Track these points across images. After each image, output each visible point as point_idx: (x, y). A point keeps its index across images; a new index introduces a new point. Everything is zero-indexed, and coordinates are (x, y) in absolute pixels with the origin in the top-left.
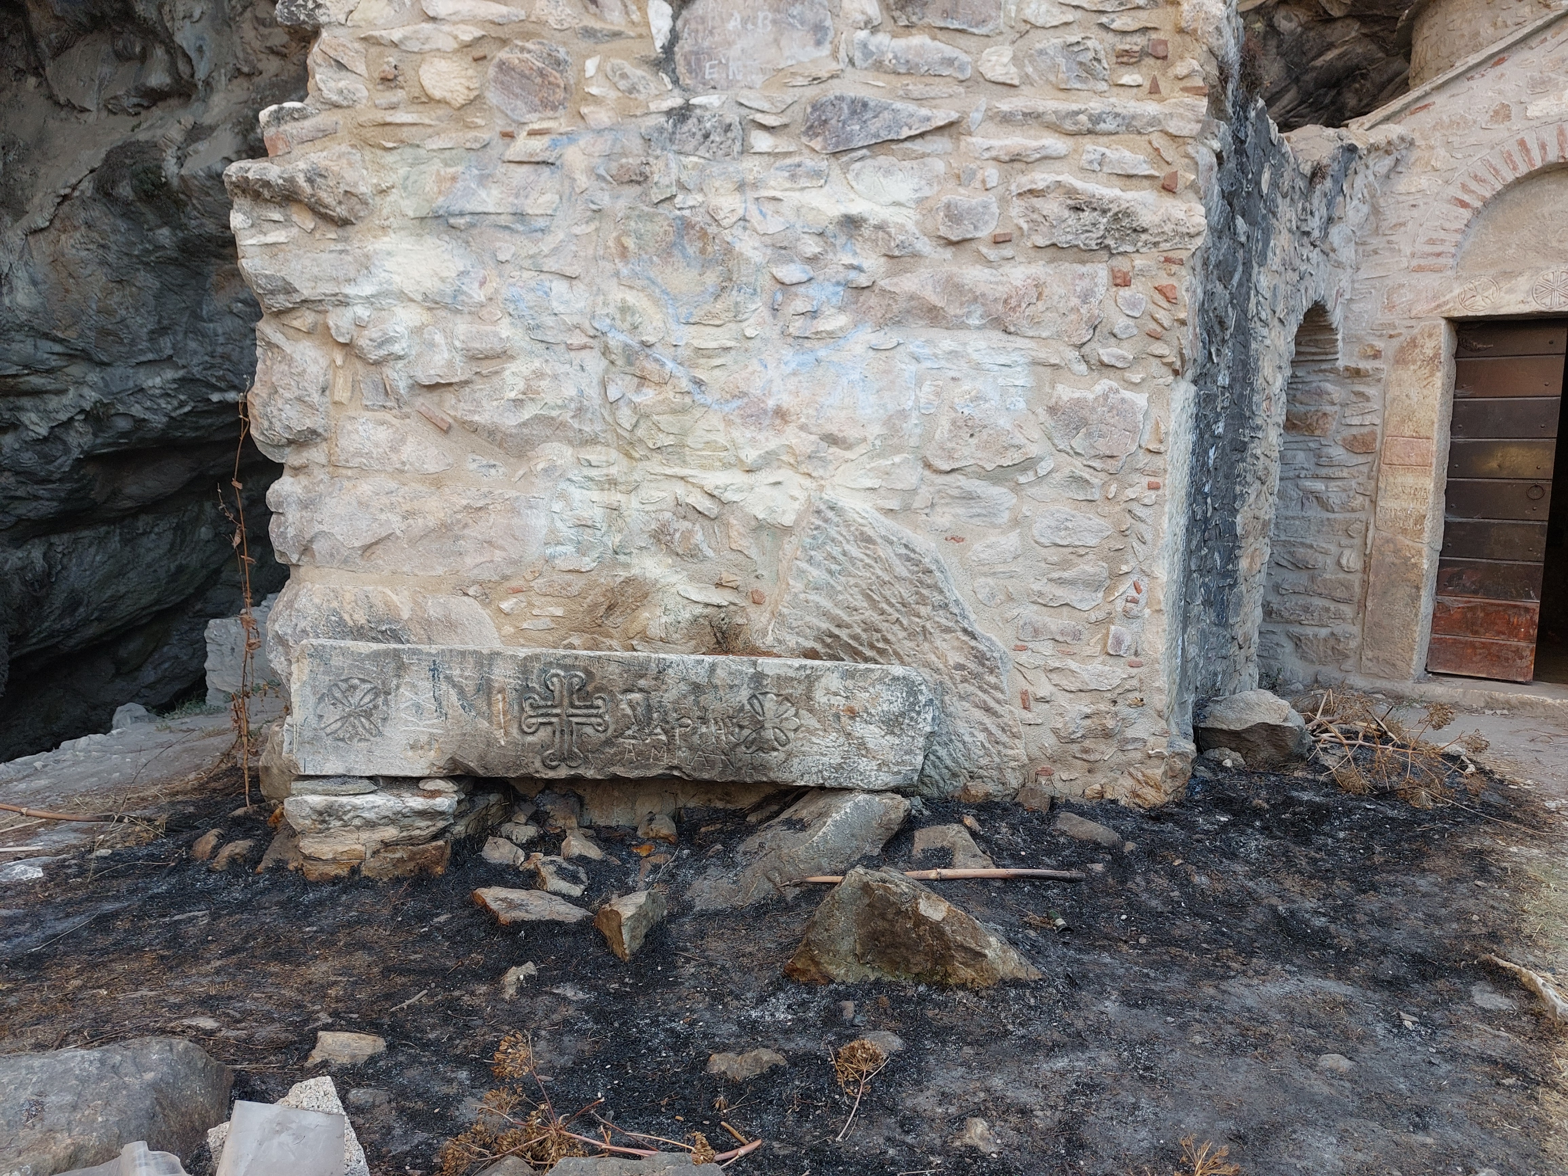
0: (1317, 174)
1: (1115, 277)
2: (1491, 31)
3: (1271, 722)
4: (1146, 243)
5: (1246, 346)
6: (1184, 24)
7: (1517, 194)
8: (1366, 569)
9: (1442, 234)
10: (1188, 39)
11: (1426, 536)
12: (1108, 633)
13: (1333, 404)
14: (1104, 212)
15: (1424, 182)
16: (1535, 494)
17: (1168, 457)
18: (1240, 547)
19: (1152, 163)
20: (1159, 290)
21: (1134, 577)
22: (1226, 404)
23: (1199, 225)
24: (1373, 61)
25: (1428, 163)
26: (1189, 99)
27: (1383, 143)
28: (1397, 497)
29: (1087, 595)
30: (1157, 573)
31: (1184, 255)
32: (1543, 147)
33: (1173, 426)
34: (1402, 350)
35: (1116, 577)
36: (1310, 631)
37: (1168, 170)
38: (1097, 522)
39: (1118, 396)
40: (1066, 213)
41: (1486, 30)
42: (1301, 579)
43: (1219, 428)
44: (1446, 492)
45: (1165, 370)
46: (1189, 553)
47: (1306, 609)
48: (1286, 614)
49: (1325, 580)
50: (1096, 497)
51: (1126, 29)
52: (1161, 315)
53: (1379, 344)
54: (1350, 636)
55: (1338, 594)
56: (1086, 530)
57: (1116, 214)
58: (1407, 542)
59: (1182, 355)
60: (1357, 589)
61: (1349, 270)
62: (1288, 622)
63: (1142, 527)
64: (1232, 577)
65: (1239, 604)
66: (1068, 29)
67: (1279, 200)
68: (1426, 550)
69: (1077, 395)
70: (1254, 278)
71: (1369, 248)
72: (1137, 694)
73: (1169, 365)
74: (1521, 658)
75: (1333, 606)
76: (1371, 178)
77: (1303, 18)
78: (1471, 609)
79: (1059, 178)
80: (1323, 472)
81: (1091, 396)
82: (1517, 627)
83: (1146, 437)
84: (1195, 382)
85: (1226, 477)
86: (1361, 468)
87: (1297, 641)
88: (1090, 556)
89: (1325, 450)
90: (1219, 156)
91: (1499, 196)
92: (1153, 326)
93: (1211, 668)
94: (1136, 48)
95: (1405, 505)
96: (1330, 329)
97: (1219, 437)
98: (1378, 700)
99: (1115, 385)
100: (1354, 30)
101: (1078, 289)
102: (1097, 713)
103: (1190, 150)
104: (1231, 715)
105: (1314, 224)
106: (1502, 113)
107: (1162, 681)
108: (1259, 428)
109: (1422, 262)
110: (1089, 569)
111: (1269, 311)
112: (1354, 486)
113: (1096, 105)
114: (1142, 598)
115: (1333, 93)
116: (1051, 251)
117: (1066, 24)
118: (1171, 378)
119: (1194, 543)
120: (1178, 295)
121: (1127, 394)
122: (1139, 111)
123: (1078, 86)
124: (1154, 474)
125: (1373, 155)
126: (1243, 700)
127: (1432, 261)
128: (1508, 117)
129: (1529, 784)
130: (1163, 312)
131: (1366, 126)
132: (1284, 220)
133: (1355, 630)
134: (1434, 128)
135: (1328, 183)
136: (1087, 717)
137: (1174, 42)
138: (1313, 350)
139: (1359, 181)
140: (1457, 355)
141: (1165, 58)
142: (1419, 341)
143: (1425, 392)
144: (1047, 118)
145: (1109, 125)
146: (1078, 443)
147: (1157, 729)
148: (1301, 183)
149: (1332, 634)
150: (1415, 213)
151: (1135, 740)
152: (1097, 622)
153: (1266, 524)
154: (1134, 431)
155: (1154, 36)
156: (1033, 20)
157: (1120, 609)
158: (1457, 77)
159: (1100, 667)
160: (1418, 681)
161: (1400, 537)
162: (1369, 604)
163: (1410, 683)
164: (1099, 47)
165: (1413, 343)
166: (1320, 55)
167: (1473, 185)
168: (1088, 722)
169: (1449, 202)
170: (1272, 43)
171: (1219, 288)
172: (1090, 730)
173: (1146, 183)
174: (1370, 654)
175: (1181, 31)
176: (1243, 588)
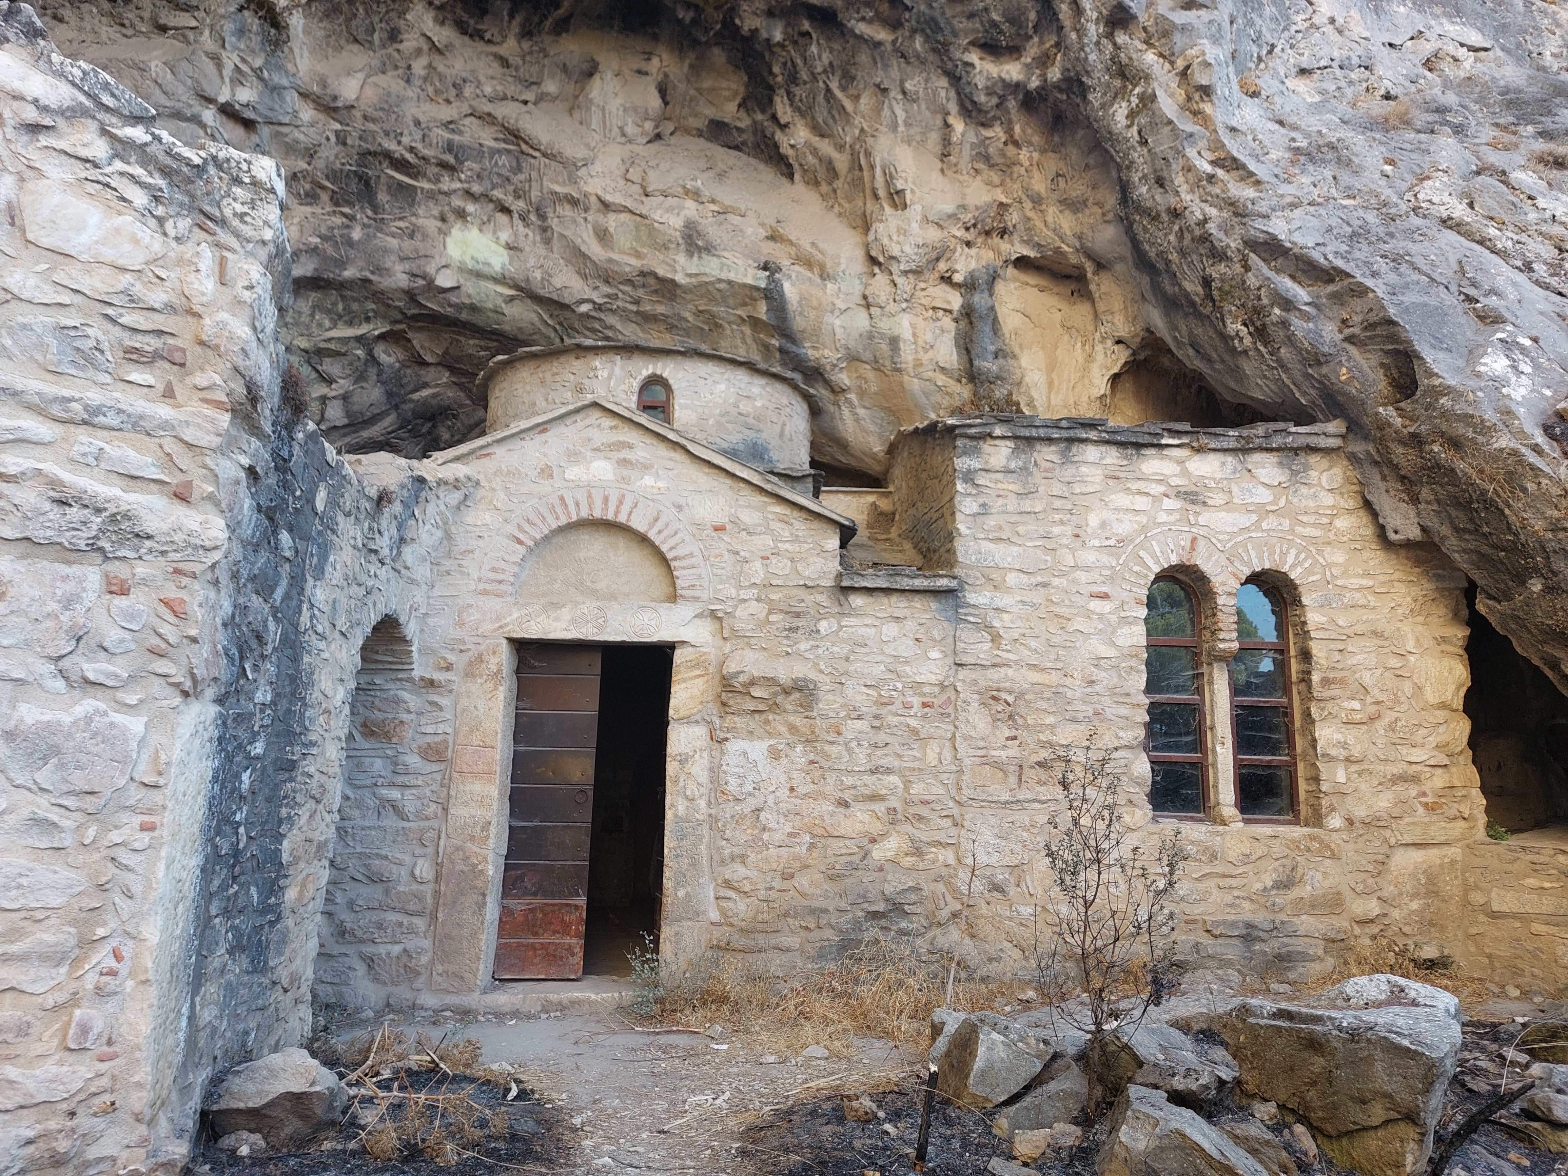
0: (383, 499)
1: (109, 584)
2: (544, 403)
3: (296, 1089)
4: (150, 551)
5: (296, 660)
6: (204, 338)
7: (560, 539)
8: (438, 879)
9: (503, 565)
10: (210, 352)
11: (491, 842)
12: (70, 1021)
13: (410, 712)
14: (98, 511)
15: (487, 517)
16: (580, 798)
17: (168, 791)
18: (286, 876)
19: (162, 467)
20: (165, 602)
21: (114, 943)
22: (267, 722)
23: (217, 538)
24: (461, 406)
25: (491, 502)
26: (209, 411)
27: (451, 479)
28: (466, 804)
29: (43, 972)
30: (145, 934)
31: (197, 568)
32: (577, 504)
33: (177, 754)
34: (470, 664)
35: (88, 944)
36: (382, 950)
37: (181, 477)
38: (65, 875)
39: (106, 720)
40: (47, 506)
41: (541, 404)
42: (376, 892)
43: (258, 748)
44: (511, 798)
45: (170, 690)
46: (206, 895)
47: (380, 926)
48: (359, 933)
49: (399, 893)
50: (66, 843)
51: (137, 326)
52: (166, 630)
53: (451, 658)
54: (421, 952)
55: (411, 907)
56: (48, 886)
57: (114, 515)
58: (475, 849)
59: (193, 676)
60: (429, 900)
61: (424, 587)
62: (362, 941)
63: (129, 877)
64: (272, 911)
65: (284, 941)
66: (62, 311)
67: (340, 518)
68: (491, 857)
69: (47, 717)
70: (308, 591)
71: (443, 569)
72: (107, 1098)
73: (177, 685)
74: (573, 955)
75: (405, 920)
76: (443, 507)
77: (401, 358)
78: (532, 911)
79: (39, 466)
80: (400, 780)
81: (67, 719)
82: (569, 925)
83: (141, 767)
84: (220, 701)
85: (268, 800)
86: (435, 776)
87: (370, 962)
88: (53, 921)
89: (402, 758)
90: (251, 471)
91: (546, 538)
92: (155, 641)
93: (240, 1027)
94: (147, 348)
95: (472, 811)
96: (404, 640)
97: (257, 758)
98: (446, 1018)
99: (102, 706)
100: (445, 377)
101: (59, 592)
102: (44, 1135)
103: (208, 461)
104: (251, 1088)
105: (384, 544)
106: (547, 472)
107: (144, 1074)
108: (313, 744)
109: (488, 587)
110: (49, 937)
111: (327, 624)
112: (428, 793)
113: (94, 397)
114: (124, 969)
115: (430, 424)
116: (23, 546)
117: (60, 304)
118: (178, 700)
119: (216, 883)
120: (188, 609)
121: (118, 718)
122: (148, 412)
123: (73, 372)
124: (150, 812)
125: (443, 488)
126: (266, 1067)
127: (495, 586)
128: (551, 476)
129: (562, 1099)
130: (169, 627)
131: (440, 461)
132: (346, 537)
133: (426, 943)
134: (495, 474)
135: (397, 507)
136: (30, 1142)
137: (193, 354)
138: (390, 659)
139: (431, 509)
140: (518, 671)
141: (182, 365)
142: (485, 657)
143: (491, 704)
144: (27, 398)
145: (111, 420)
146: (45, 776)
147: (133, 1138)
148: (366, 505)
149: (405, 950)
150: (481, 543)
151: (100, 1160)
152: (57, 1008)
153: (321, 846)
154: (124, 761)
155: (171, 341)
156: (16, 291)
157: (90, 987)
158: (512, 436)
159: (54, 1069)
160: (485, 992)
161: (469, 844)
162: (440, 915)
163: (476, 995)
164: (102, 338)
165: (480, 658)
166: (416, 390)
167: (527, 527)
168: (31, 1149)
169: (508, 537)
170: (372, 372)
171: (256, 601)
172: (32, 1161)
173: (154, 487)
174: (440, 968)
175: (202, 343)
176: (290, 922)
